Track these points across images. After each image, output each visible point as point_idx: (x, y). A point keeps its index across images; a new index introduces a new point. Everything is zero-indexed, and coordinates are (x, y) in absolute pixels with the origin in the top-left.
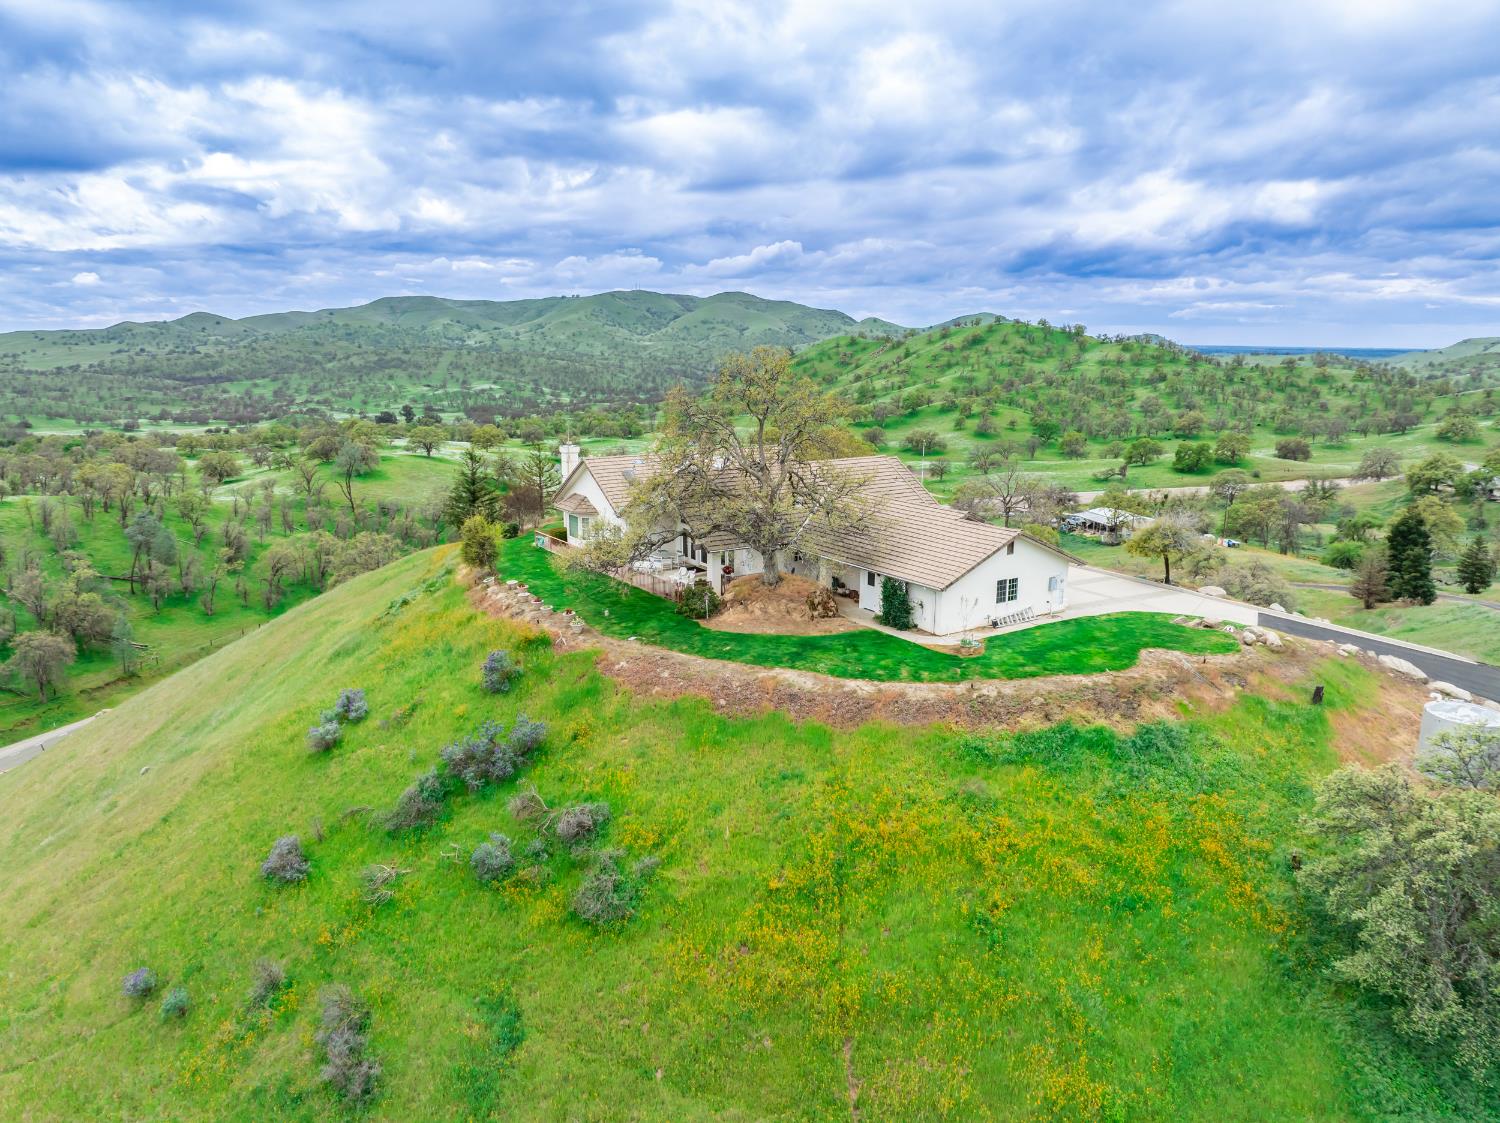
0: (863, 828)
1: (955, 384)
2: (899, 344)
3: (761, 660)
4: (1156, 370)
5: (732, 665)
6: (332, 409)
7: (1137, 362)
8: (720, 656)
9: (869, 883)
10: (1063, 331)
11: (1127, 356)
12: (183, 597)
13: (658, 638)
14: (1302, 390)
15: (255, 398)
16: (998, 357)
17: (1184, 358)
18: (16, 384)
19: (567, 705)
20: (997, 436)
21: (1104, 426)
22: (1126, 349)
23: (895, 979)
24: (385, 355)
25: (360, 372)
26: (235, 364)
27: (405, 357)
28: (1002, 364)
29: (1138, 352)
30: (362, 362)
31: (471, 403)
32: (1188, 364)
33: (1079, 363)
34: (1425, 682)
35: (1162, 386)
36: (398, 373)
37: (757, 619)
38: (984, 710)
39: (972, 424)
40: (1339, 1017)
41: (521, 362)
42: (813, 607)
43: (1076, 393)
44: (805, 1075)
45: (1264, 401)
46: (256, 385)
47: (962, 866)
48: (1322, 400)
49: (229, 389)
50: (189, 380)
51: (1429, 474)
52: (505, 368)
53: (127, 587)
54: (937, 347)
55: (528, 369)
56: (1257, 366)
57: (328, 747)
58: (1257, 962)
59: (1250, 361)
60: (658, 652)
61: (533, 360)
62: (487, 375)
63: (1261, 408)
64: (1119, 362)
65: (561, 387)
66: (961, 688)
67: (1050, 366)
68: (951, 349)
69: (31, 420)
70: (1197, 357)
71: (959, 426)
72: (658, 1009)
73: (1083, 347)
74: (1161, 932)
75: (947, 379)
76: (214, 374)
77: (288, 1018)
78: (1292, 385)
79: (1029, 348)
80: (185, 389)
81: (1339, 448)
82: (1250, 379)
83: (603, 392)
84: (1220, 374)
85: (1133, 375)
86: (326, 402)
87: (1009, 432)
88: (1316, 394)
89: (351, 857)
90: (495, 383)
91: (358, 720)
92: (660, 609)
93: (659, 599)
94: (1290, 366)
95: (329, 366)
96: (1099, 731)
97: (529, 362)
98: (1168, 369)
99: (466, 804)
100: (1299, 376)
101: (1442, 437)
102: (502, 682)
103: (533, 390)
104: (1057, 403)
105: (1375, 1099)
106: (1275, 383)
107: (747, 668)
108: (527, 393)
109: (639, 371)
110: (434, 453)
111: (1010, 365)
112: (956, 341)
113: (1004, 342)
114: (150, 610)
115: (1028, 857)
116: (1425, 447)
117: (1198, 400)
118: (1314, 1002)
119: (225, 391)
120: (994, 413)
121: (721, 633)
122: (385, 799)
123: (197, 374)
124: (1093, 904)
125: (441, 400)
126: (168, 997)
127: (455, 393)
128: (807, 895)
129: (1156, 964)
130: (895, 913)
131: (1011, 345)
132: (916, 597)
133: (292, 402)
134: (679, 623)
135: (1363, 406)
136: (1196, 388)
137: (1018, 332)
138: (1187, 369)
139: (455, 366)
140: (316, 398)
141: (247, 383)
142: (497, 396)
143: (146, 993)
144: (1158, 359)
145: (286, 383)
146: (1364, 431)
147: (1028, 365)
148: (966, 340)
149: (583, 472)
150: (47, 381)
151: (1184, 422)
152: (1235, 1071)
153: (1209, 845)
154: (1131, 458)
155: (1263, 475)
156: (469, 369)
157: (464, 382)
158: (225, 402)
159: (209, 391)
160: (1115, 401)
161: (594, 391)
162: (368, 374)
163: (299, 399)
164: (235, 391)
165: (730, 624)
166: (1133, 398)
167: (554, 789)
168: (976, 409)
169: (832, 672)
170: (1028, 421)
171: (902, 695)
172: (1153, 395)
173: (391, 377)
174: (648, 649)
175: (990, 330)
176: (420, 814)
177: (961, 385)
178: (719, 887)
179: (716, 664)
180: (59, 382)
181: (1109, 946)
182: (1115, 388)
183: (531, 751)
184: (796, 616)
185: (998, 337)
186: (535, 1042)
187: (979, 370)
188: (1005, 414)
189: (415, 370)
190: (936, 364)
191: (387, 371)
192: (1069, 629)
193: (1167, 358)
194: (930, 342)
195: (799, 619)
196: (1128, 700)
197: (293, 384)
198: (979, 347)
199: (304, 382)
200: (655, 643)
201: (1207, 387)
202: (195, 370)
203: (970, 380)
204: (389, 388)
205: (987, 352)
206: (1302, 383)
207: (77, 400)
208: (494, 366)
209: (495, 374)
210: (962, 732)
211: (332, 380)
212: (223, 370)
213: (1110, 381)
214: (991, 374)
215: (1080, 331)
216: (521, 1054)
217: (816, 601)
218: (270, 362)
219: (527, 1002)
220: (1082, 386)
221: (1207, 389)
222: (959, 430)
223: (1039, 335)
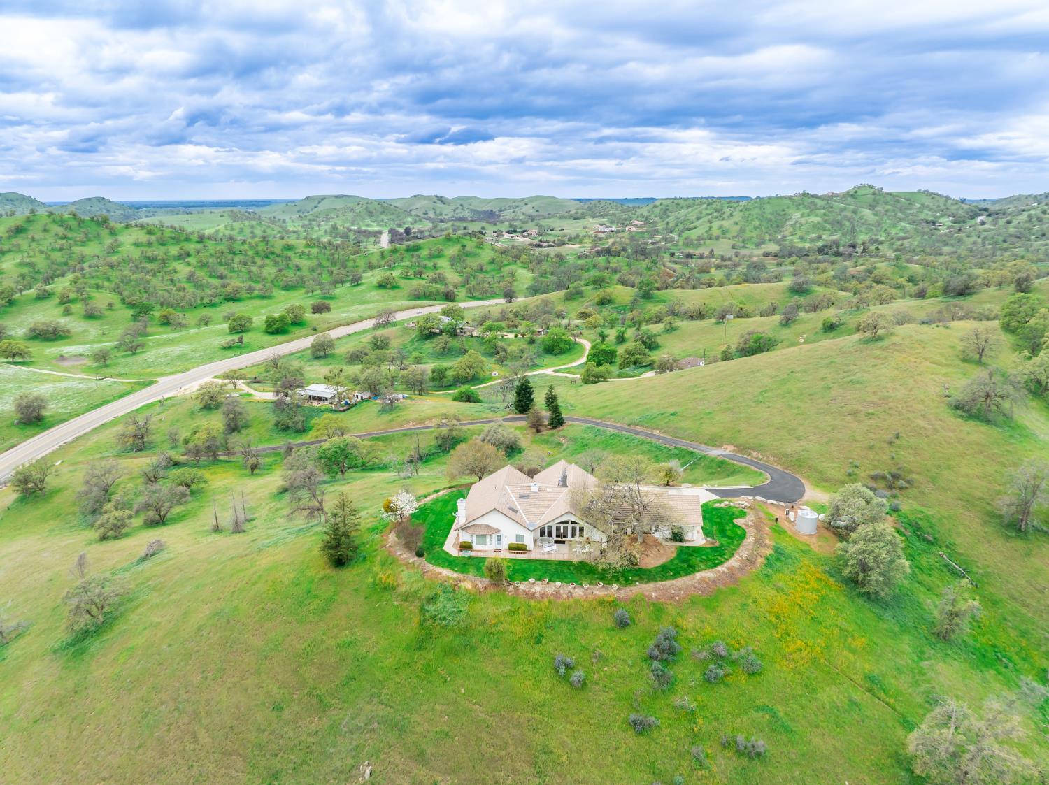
4: (180, 248)
7: (163, 243)
10: (92, 220)
11: (153, 238)
14: (279, 256)
16: (46, 244)
17: (194, 237)
21: (177, 298)
28: (53, 249)
29: (159, 234)
32: (198, 243)
33: (118, 246)
35: (192, 260)
43: (135, 272)
45: (263, 267)
48: (295, 263)
63: (265, 272)
64: (150, 244)
67: (97, 250)
70: (201, 237)
71: (66, 311)
78: (272, 253)
79: (70, 234)
81: (333, 298)
82: (245, 250)
84: (225, 249)
85: (165, 253)
87: (110, 312)
98: (188, 247)
100: (273, 247)
101: (380, 285)
106: (262, 253)
111: (61, 250)
113: (45, 230)
117: (223, 270)
120: (90, 298)
124: (821, 602)
131: (53, 233)
136: (216, 261)
137: (54, 221)
138: (200, 246)
144: (177, 239)
146: (334, 284)
147: (76, 249)
148: (10, 230)
151: (226, 288)
154: (231, 325)
155: (318, 328)
160: (166, 276)
166: (176, 272)
170: (118, 300)
172: (189, 268)
181: (832, 610)
182: (158, 265)
185: (38, 226)
187: (34, 256)
188: (99, 298)
193: (182, 238)
198: (24, 235)
201: (222, 259)
205: (33, 239)
206: (277, 251)
213: (152, 259)
221: (223, 261)
222: (68, 315)
223: (73, 223)
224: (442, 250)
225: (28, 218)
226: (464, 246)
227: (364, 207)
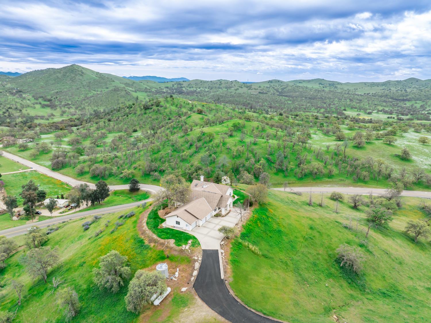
15: (414, 107)
18: (351, 98)
26: (413, 96)
46: (416, 103)
49: (407, 103)
50: (397, 100)
69: (347, 109)
76: (405, 98)
80: (393, 103)
119: (405, 104)
123: (400, 98)
133: (424, 110)
141: (414, 102)
145: (426, 103)
150: (358, 97)
158: (403, 108)
159: (401, 104)
163: (428, 109)
164: (408, 104)
180: (361, 98)
197: (429, 103)
202: (400, 97)
207: (363, 103)
212: (408, 97)
218: (425, 95)
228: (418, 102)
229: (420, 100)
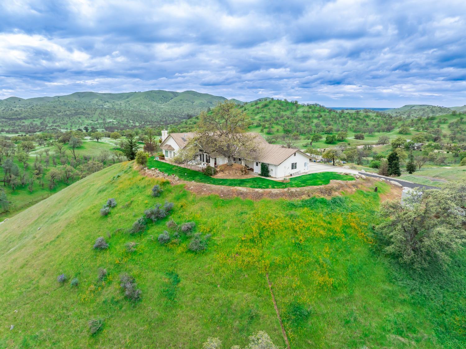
0: (265, 224)
1: (260, 119)
2: (242, 107)
3: (230, 185)
4: (319, 114)
5: (223, 186)
6: (60, 128)
7: (313, 112)
8: (219, 184)
9: (268, 237)
10: (292, 103)
11: (310, 110)
12: (22, 186)
13: (201, 181)
14: (361, 119)
15: (34, 125)
16: (272, 110)
17: (327, 111)
19: (178, 199)
20: (273, 134)
21: (305, 130)
22: (310, 108)
23: (278, 259)
24: (78, 111)
25: (69, 116)
26: (27, 114)
27: (84, 111)
28: (274, 112)
29: (313, 109)
30: (70, 113)
31: (106, 126)
32: (328, 112)
33: (297, 112)
34: (402, 187)
35: (321, 119)
36: (82, 116)
37: (227, 175)
38: (292, 195)
39: (266, 130)
40: (386, 261)
41: (123, 113)
42: (242, 172)
43: (296, 121)
44: (258, 282)
45: (350, 123)
46: (34, 121)
47: (291, 232)
48: (367, 123)
49: (25, 122)
50: (11, 119)
51: (397, 142)
52: (117, 115)
53: (3, 184)
54: (254, 108)
55: (125, 115)
56: (348, 113)
57: (106, 214)
58: (366, 251)
59: (346, 111)
60: (202, 184)
61: (126, 112)
62: (111, 117)
63: (349, 125)
64: (308, 112)
65: (136, 120)
66: (286, 190)
67: (288, 113)
68: (258, 108)
70: (331, 110)
71: (262, 131)
72: (216, 270)
73: (298, 107)
74: (342, 244)
75: (257, 117)
76: (19, 117)
77: (110, 283)
78: (358, 118)
79: (282, 108)
80: (9, 122)
81: (372, 136)
82: (346, 116)
83: (149, 122)
84: (337, 115)
85: (312, 116)
86: (58, 126)
87: (277, 133)
88: (365, 121)
89: (120, 241)
90: (114, 119)
91: (114, 207)
92: (198, 174)
93: (197, 172)
94: (357, 113)
95: (59, 114)
96: (322, 199)
97: (125, 113)
98: (322, 114)
99: (152, 226)
100: (360, 116)
101: (400, 133)
102: (157, 194)
103: (127, 122)
104: (291, 124)
105: (395, 278)
106: (353, 118)
107: (227, 187)
108: (125, 123)
109: (161, 115)
110: (99, 141)
111: (276, 113)
112: (260, 105)
113: (274, 106)
114: (11, 191)
115: (308, 229)
116: (396, 136)
117: (331, 123)
118: (381, 259)
119: (23, 123)
120: (272, 127)
121: (218, 179)
122: (128, 226)
123: (14, 117)
124: (325, 239)
125: (97, 125)
126: (72, 281)
127: (101, 123)
128: (252, 241)
129: (342, 252)
130: (276, 244)
131: (276, 107)
132: (270, 168)
133: (47, 126)
134: (205, 177)
135: (378, 124)
136: (331, 119)
137: (278, 103)
138: (328, 114)
139: (100, 114)
140: (55, 125)
141: (31, 120)
142: (115, 123)
143: (64, 281)
144: (319, 111)
145: (44, 120)
146: (379, 131)
147: (281, 113)
148: (263, 105)
149: (170, 137)
151: (328, 129)
152: (363, 275)
153: (352, 224)
154: (313, 140)
155: (351, 144)
156: (106, 115)
157: (104, 119)
158: (24, 126)
159: (18, 123)
160: (307, 123)
161: (146, 122)
162: (72, 117)
163: (49, 125)
164: (27, 122)
165: (220, 177)
166: (312, 122)
167: (179, 220)
168: (267, 126)
169: (251, 187)
170: (282, 129)
171: (271, 192)
172: (318, 121)
173: (80, 118)
174: (198, 183)
175: (270, 102)
176: (140, 228)
177: (262, 119)
178: (228, 240)
179: (219, 186)
181: (330, 248)
182: (307, 119)
183: (170, 211)
184: (238, 174)
185: (272, 104)
186: (183, 282)
187: (267, 114)
188: (275, 128)
189: (88, 116)
190: (254, 112)
191: (78, 116)
192: (310, 176)
193: (322, 111)
194: (252, 106)
195: (239, 175)
196: (329, 191)
197: (47, 120)
198: (267, 107)
199: (51, 119)
200: (200, 182)
201: (334, 119)
202: (13, 116)
203: (264, 117)
204: (79, 121)
205: (269, 109)
206: (361, 117)
208: (113, 114)
209: (114, 117)
210: (288, 200)
211: (60, 119)
212: (22, 116)
213: (306, 117)
214: (271, 115)
215: (296, 102)
216: (180, 285)
217: (243, 170)
218: (39, 113)
219: (179, 272)
220: (297, 119)
221: (334, 120)
222: (262, 132)
223: (284, 104)
224: (447, 120)
225: (270, 101)
226: (462, 119)
227: (430, 109)
228: (35, 119)
229: (37, 118)
